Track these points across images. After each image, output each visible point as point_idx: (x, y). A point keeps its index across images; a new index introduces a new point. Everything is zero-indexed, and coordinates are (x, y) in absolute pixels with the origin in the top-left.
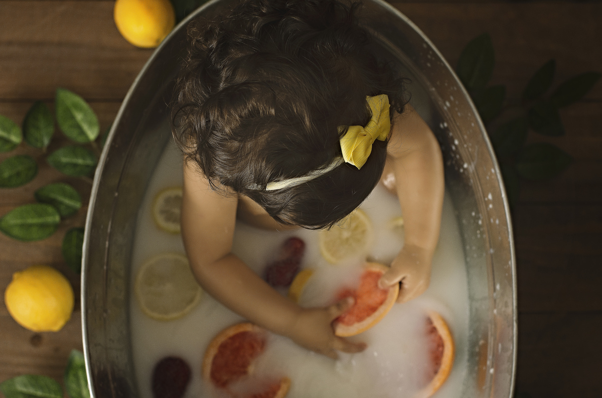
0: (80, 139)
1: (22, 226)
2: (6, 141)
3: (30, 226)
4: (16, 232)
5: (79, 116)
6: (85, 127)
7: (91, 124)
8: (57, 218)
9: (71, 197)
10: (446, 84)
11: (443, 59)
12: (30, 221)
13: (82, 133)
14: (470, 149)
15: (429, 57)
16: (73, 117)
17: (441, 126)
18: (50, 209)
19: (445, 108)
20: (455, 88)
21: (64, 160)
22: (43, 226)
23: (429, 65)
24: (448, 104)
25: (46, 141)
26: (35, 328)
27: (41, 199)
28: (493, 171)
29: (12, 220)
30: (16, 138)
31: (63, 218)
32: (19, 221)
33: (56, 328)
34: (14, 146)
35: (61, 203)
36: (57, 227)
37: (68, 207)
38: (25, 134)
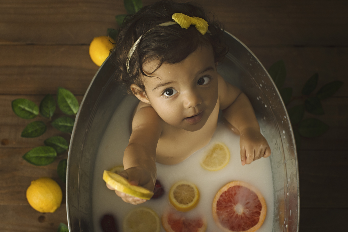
0: (69, 113)
1: (37, 157)
2: (31, 113)
3: (41, 157)
4: (34, 160)
5: (69, 101)
6: (72, 107)
7: (75, 106)
8: (56, 154)
9: (63, 143)
10: (260, 74)
11: (258, 60)
12: (41, 155)
13: (71, 110)
14: (273, 108)
15: (251, 60)
16: (66, 102)
17: (258, 99)
18: (52, 149)
19: (260, 88)
20: (265, 75)
21: (60, 124)
22: (48, 158)
23: (251, 65)
24: (261, 85)
25: (51, 114)
26: (41, 211)
27: (47, 144)
28: (285, 117)
29: (32, 154)
30: (36, 112)
31: (58, 154)
32: (35, 155)
33: (52, 211)
34: (35, 116)
35: (58, 146)
36: (55, 159)
37: (62, 148)
38: (41, 110)
